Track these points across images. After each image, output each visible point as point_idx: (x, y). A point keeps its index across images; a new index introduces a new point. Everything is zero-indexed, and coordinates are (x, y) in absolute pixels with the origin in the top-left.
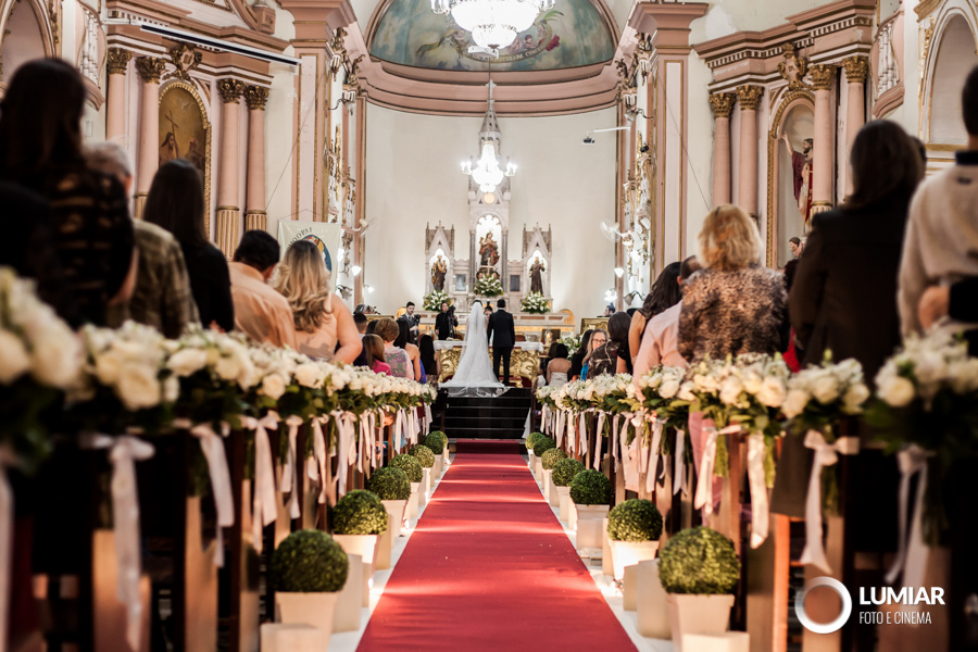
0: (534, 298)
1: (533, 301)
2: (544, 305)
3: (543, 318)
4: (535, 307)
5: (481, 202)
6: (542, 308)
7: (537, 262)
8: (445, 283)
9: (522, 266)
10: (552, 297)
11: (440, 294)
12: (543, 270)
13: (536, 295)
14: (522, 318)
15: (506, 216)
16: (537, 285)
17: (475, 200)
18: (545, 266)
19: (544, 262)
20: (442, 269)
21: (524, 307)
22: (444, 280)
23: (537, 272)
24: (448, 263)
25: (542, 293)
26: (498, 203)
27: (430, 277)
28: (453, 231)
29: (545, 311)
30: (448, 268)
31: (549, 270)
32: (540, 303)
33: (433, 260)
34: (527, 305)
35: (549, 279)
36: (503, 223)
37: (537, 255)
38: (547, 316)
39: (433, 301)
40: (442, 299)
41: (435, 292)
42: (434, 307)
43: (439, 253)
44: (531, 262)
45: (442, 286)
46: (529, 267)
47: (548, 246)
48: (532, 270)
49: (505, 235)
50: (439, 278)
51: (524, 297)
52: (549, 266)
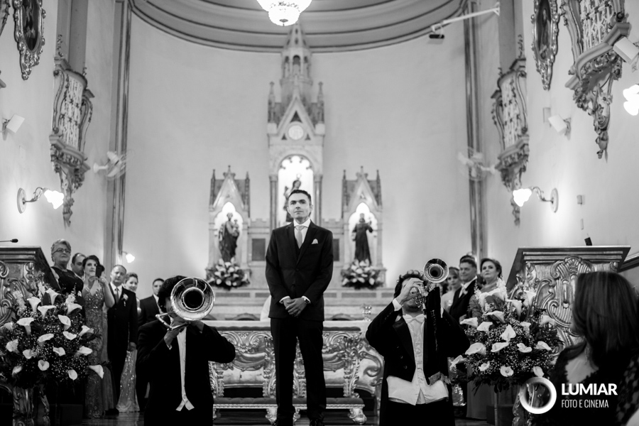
0: (359, 268)
1: (359, 271)
2: (375, 277)
3: (374, 295)
4: (362, 280)
5: (284, 138)
6: (372, 281)
7: (362, 220)
8: (237, 250)
9: (343, 227)
10: (385, 265)
11: (228, 264)
12: (371, 231)
13: (362, 264)
14: (344, 295)
15: (320, 158)
16: (363, 250)
17: (277, 135)
18: (374, 226)
19: (370, 218)
20: (232, 231)
21: (346, 281)
22: (236, 246)
23: (362, 233)
24: (240, 223)
25: (370, 262)
26: (308, 138)
27: (216, 241)
28: (247, 180)
29: (376, 285)
30: (240, 229)
31: (379, 230)
32: (368, 274)
33: (221, 220)
34: (350, 277)
35: (379, 243)
36: (316, 166)
37: (363, 210)
38: (379, 291)
39: (218, 274)
40: (231, 270)
41: (221, 261)
42: (219, 282)
43: (227, 211)
44: (354, 221)
45: (233, 254)
46: (352, 227)
47: (377, 197)
48: (355, 230)
49: (319, 181)
50: (229, 243)
51: (346, 267)
52: (379, 224)
